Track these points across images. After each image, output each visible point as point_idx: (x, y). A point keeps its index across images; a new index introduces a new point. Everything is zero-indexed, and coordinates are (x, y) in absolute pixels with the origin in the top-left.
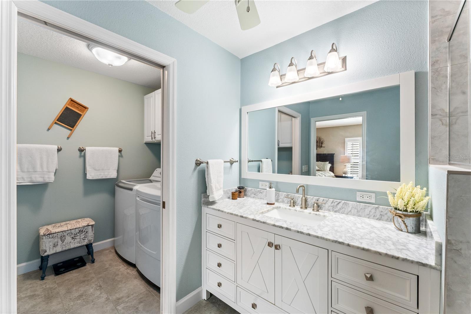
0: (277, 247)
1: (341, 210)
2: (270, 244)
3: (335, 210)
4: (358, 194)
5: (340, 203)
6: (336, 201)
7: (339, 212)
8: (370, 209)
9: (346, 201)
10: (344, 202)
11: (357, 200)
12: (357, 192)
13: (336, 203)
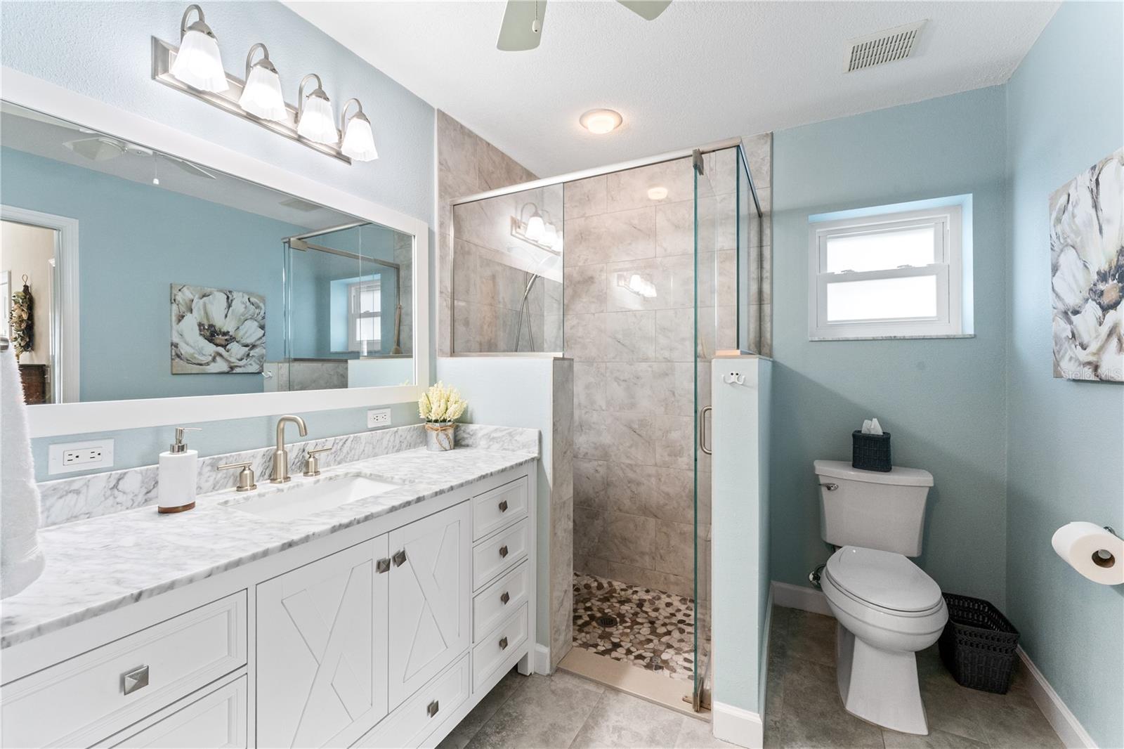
0: (401, 558)
1: (349, 456)
2: (383, 566)
3: (338, 459)
4: (371, 414)
5: (347, 440)
6: (341, 440)
7: (346, 462)
8: (388, 437)
9: (356, 435)
10: (355, 437)
11: (369, 426)
12: (369, 412)
13: (341, 444)
